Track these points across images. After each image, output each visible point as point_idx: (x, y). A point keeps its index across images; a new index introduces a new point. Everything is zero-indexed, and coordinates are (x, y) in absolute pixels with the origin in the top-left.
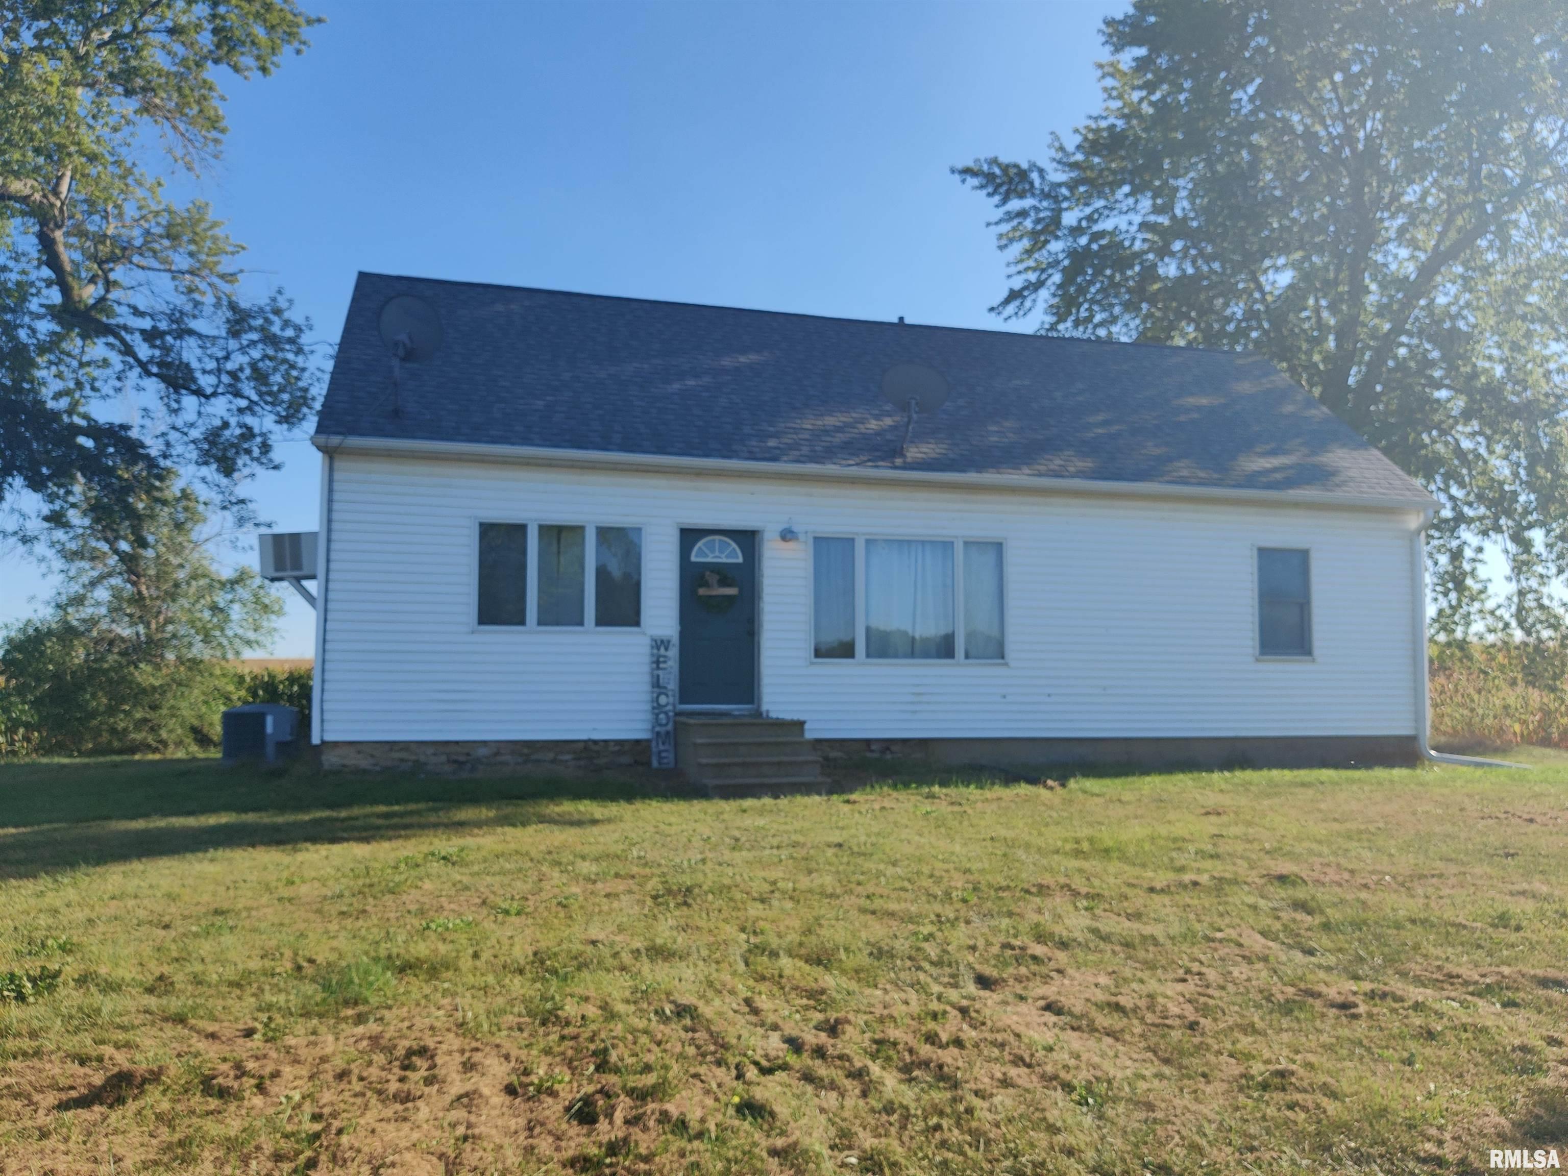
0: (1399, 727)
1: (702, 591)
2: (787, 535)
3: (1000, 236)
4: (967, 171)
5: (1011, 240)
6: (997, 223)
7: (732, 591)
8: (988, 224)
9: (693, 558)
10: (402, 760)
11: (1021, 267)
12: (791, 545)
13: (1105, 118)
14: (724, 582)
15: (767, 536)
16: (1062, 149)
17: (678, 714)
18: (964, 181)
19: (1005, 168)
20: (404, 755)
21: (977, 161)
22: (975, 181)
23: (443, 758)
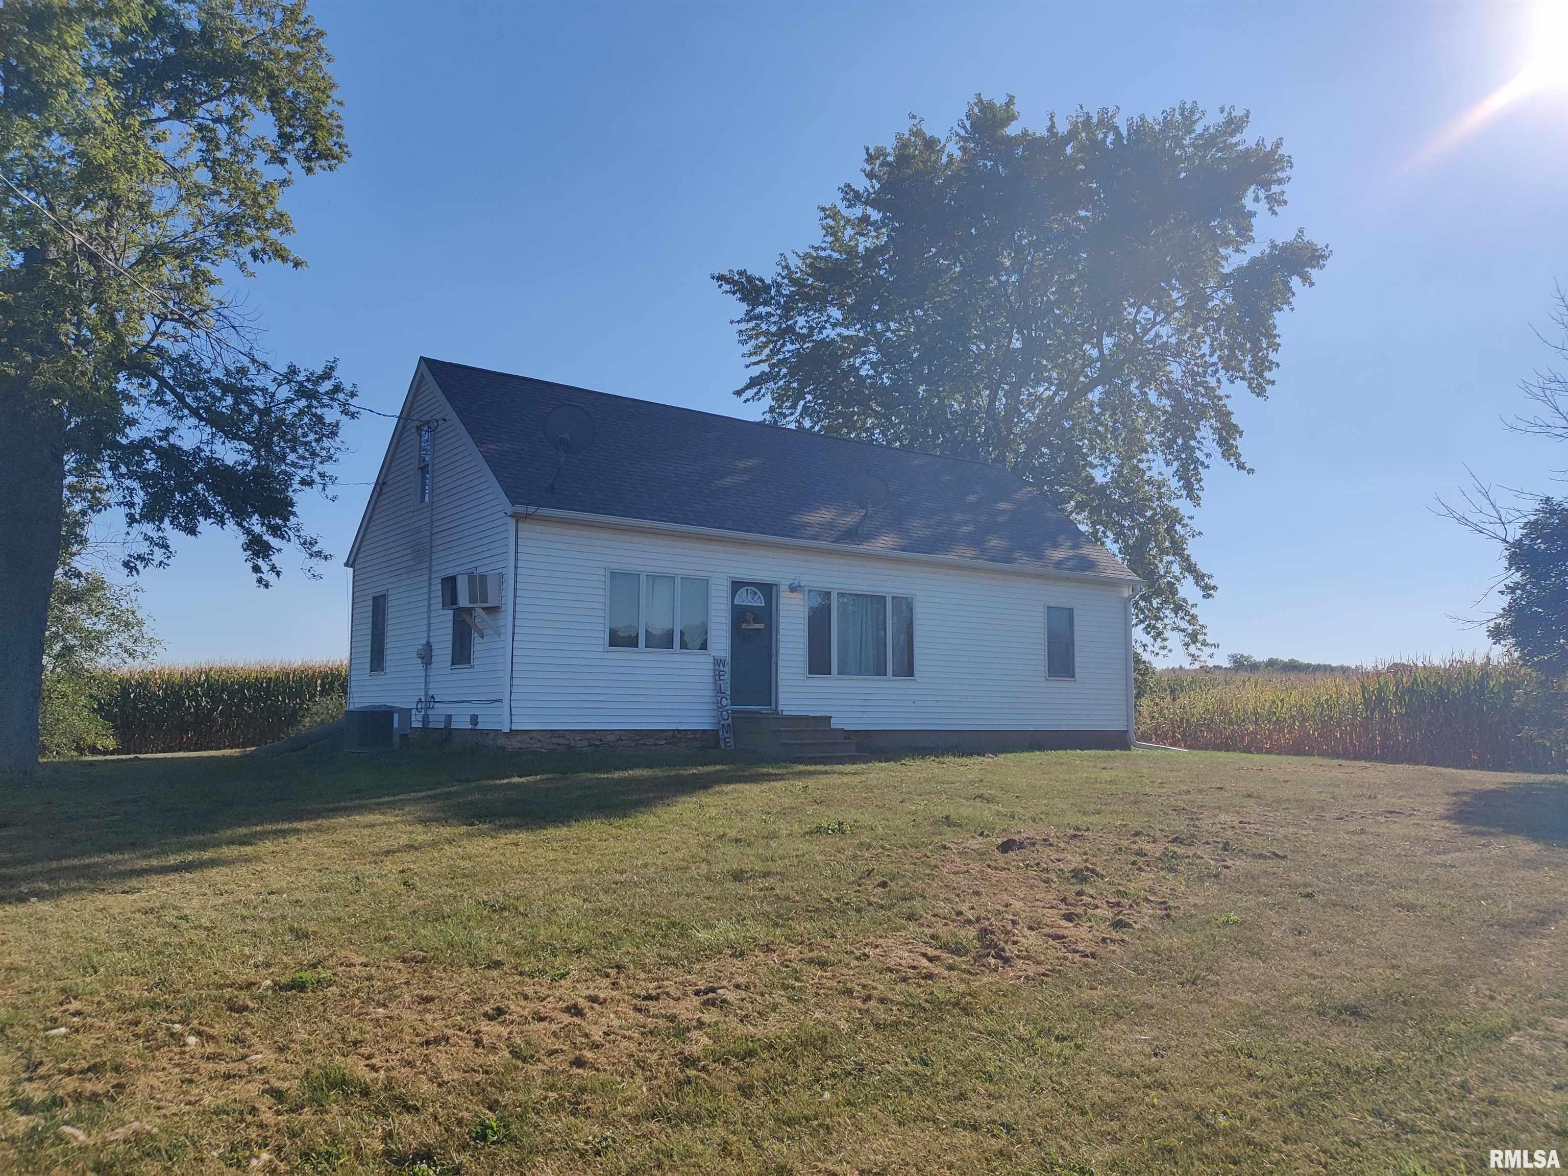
0: (1118, 725)
1: (744, 626)
2: (793, 589)
3: (740, 332)
4: (721, 278)
5: (751, 338)
6: (738, 322)
7: (760, 626)
8: (732, 322)
9: (736, 603)
10: (559, 744)
11: (755, 359)
12: (795, 595)
13: (825, 249)
14: (756, 621)
15: (782, 588)
16: (787, 267)
17: (733, 712)
18: (720, 286)
19: (750, 279)
20: (561, 741)
21: (731, 271)
22: (726, 287)
23: (586, 743)
